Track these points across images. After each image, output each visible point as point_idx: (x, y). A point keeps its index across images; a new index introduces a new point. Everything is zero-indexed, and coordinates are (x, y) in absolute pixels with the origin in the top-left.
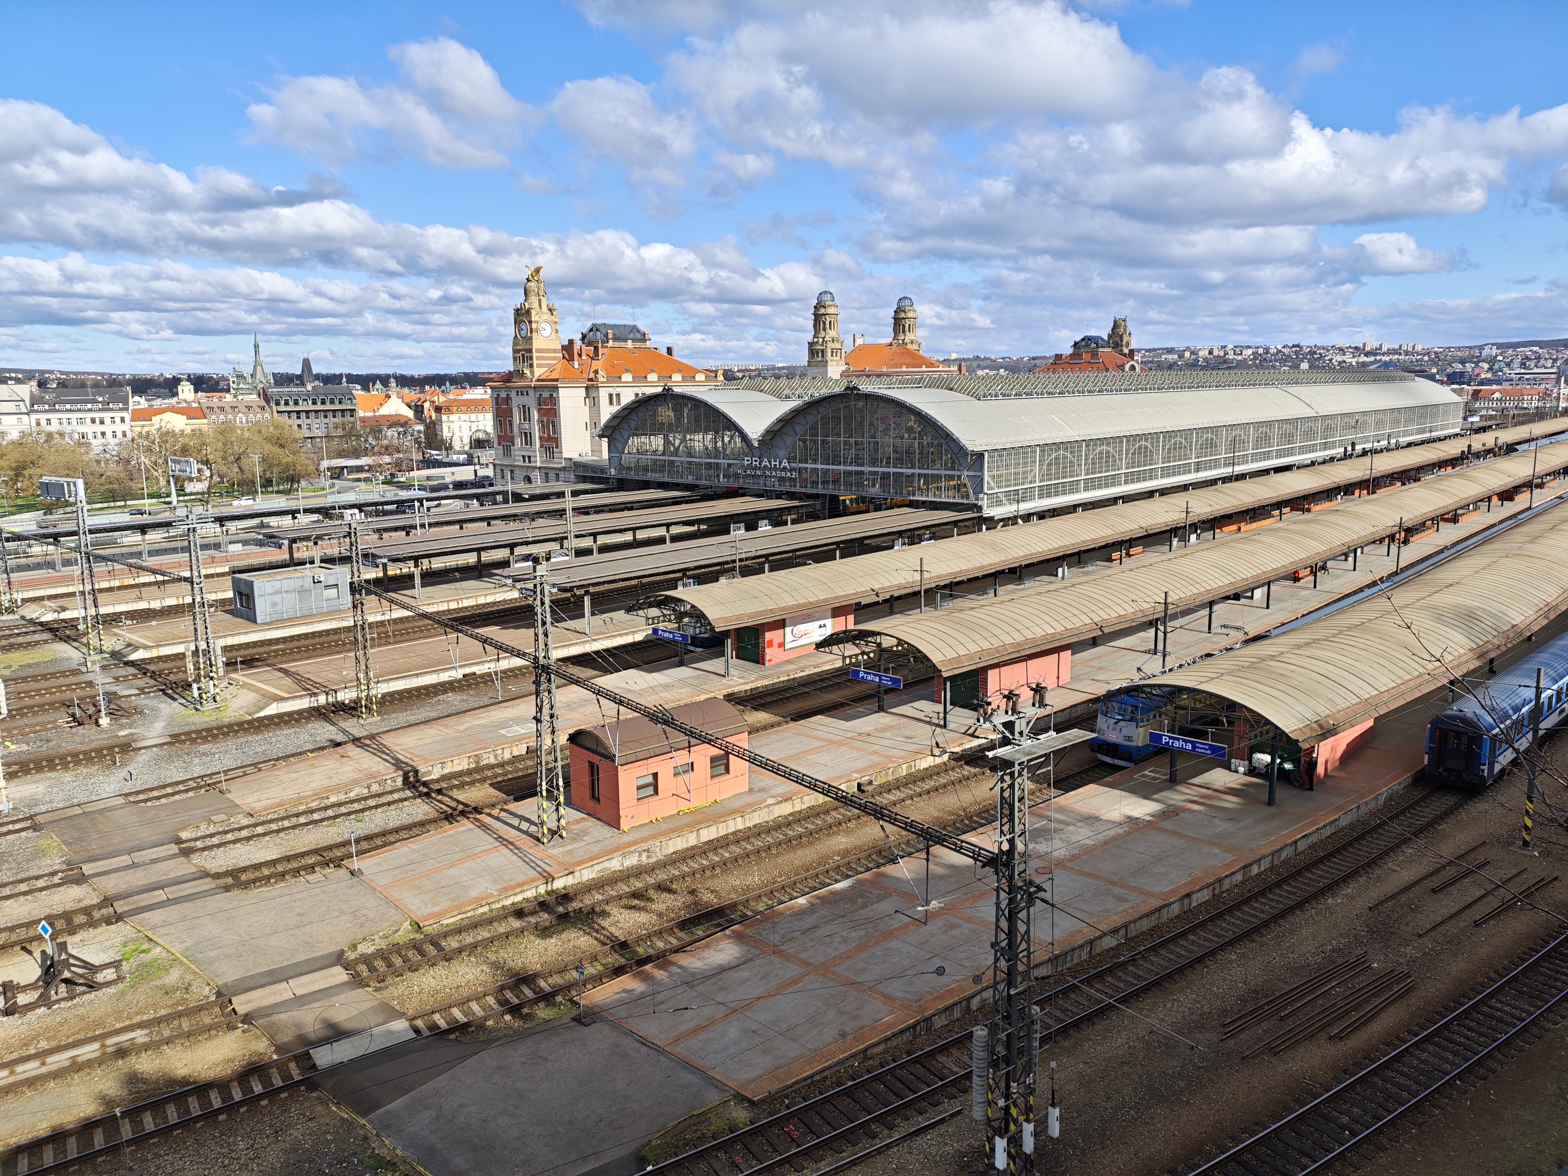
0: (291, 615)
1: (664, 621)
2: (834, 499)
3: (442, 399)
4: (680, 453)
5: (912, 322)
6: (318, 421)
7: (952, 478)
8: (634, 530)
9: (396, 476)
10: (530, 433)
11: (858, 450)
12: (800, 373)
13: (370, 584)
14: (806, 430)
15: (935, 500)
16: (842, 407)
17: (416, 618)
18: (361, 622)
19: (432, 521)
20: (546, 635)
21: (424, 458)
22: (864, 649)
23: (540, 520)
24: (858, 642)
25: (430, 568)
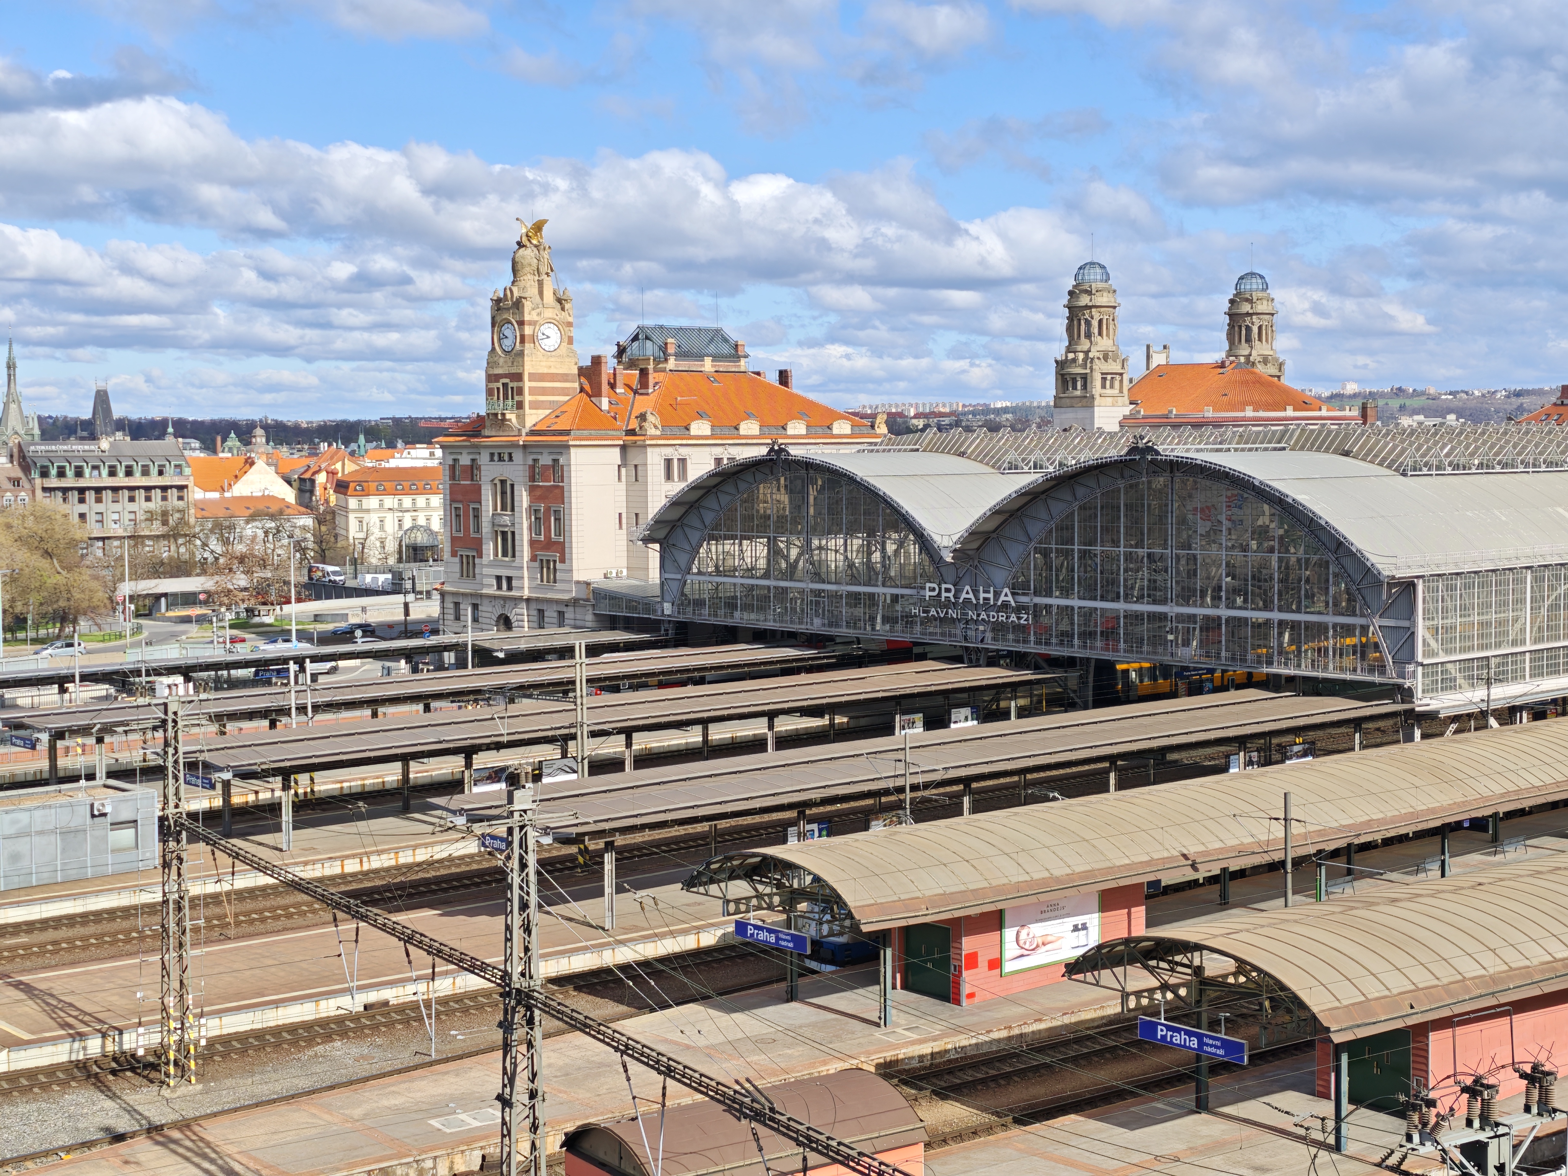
0: (46, 878)
1: (759, 908)
2: (1105, 668)
3: (350, 467)
4: (799, 574)
5: (1265, 321)
6: (117, 507)
7: (1348, 630)
8: (705, 722)
9: (256, 613)
10: (513, 533)
11: (1155, 571)
12: (1038, 420)
13: (197, 821)
14: (1051, 531)
15: (1314, 674)
16: (1122, 486)
17: (281, 889)
18: (177, 895)
19: (321, 699)
20: (527, 930)
21: (311, 578)
22: (1166, 978)
23: (525, 701)
24: (1153, 963)
25: (312, 791)
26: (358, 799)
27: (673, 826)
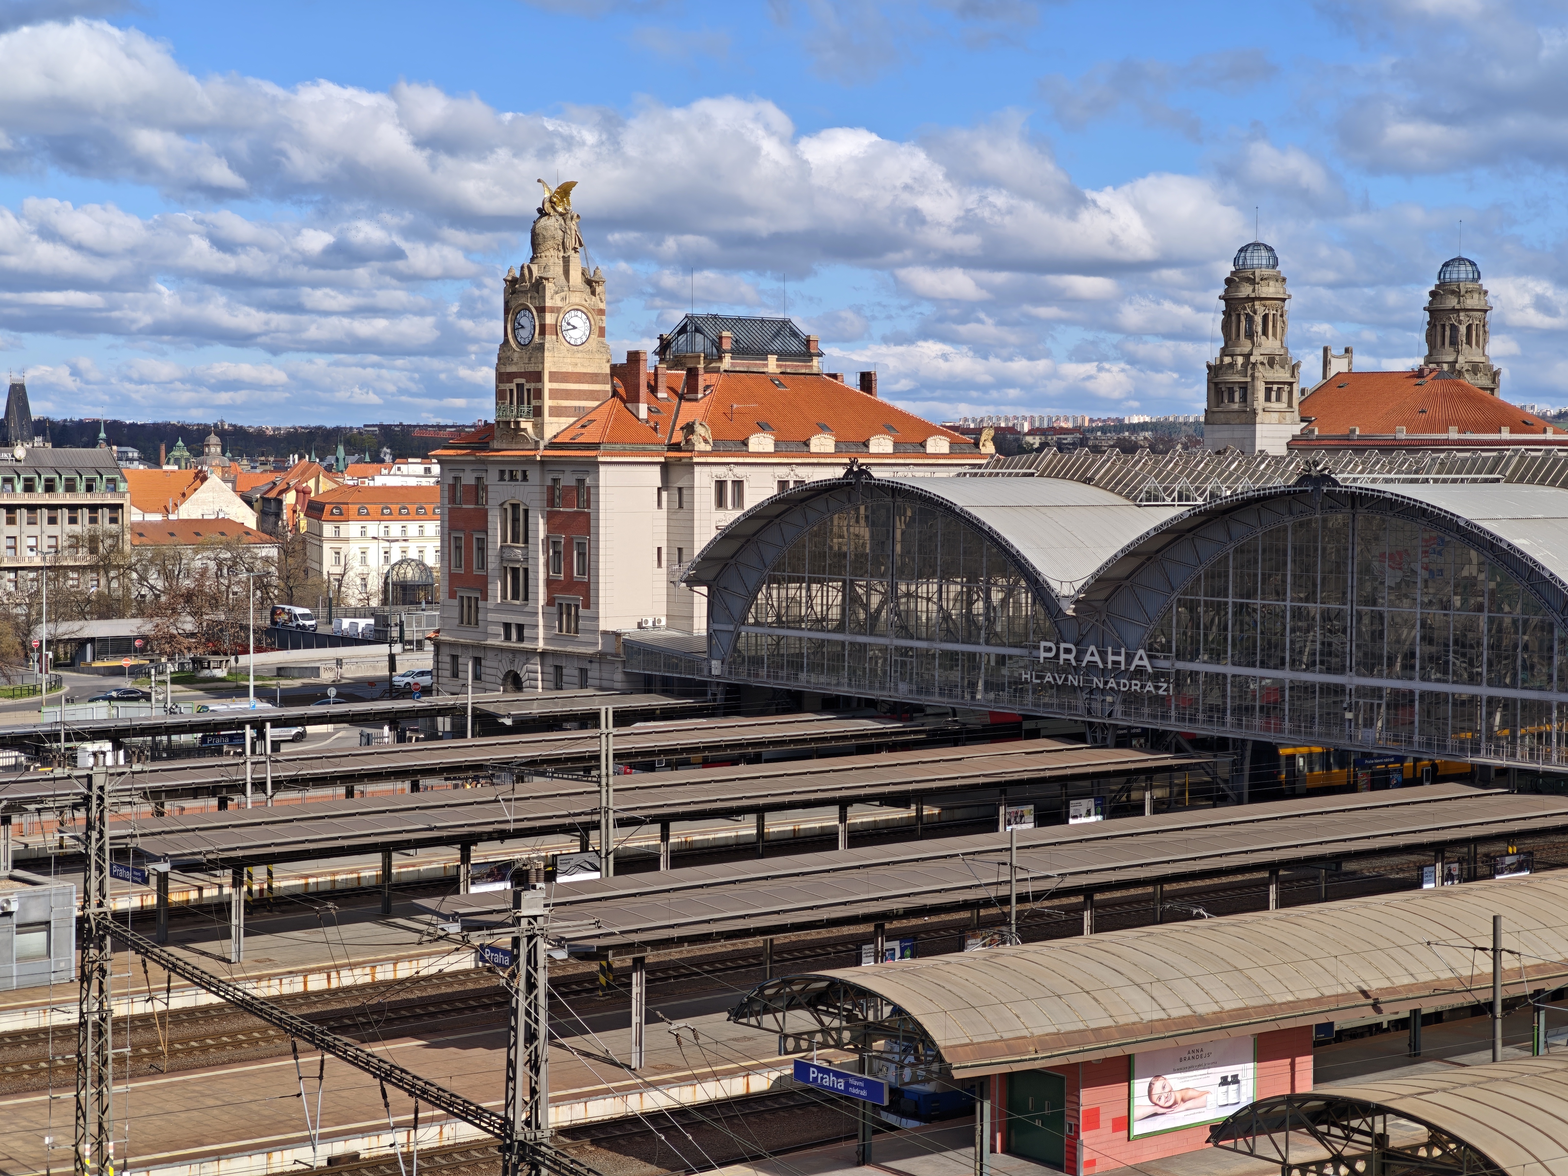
1: (824, 1045)
2: (1265, 753)
3: (326, 485)
4: (881, 626)
5: (1476, 319)
6: (34, 530)
8: (760, 811)
9: (206, 664)
10: (526, 570)
11: (1330, 631)
12: (1184, 440)
13: (125, 923)
14: (1199, 579)
15: (1534, 766)
16: (1289, 524)
17: (228, 1011)
18: (97, 1016)
19: (283, 774)
20: (535, 1067)
21: (274, 622)
22: (1340, 1148)
23: (537, 779)
24: (1323, 1128)
25: (270, 887)
26: (327, 899)
27: (718, 940)
